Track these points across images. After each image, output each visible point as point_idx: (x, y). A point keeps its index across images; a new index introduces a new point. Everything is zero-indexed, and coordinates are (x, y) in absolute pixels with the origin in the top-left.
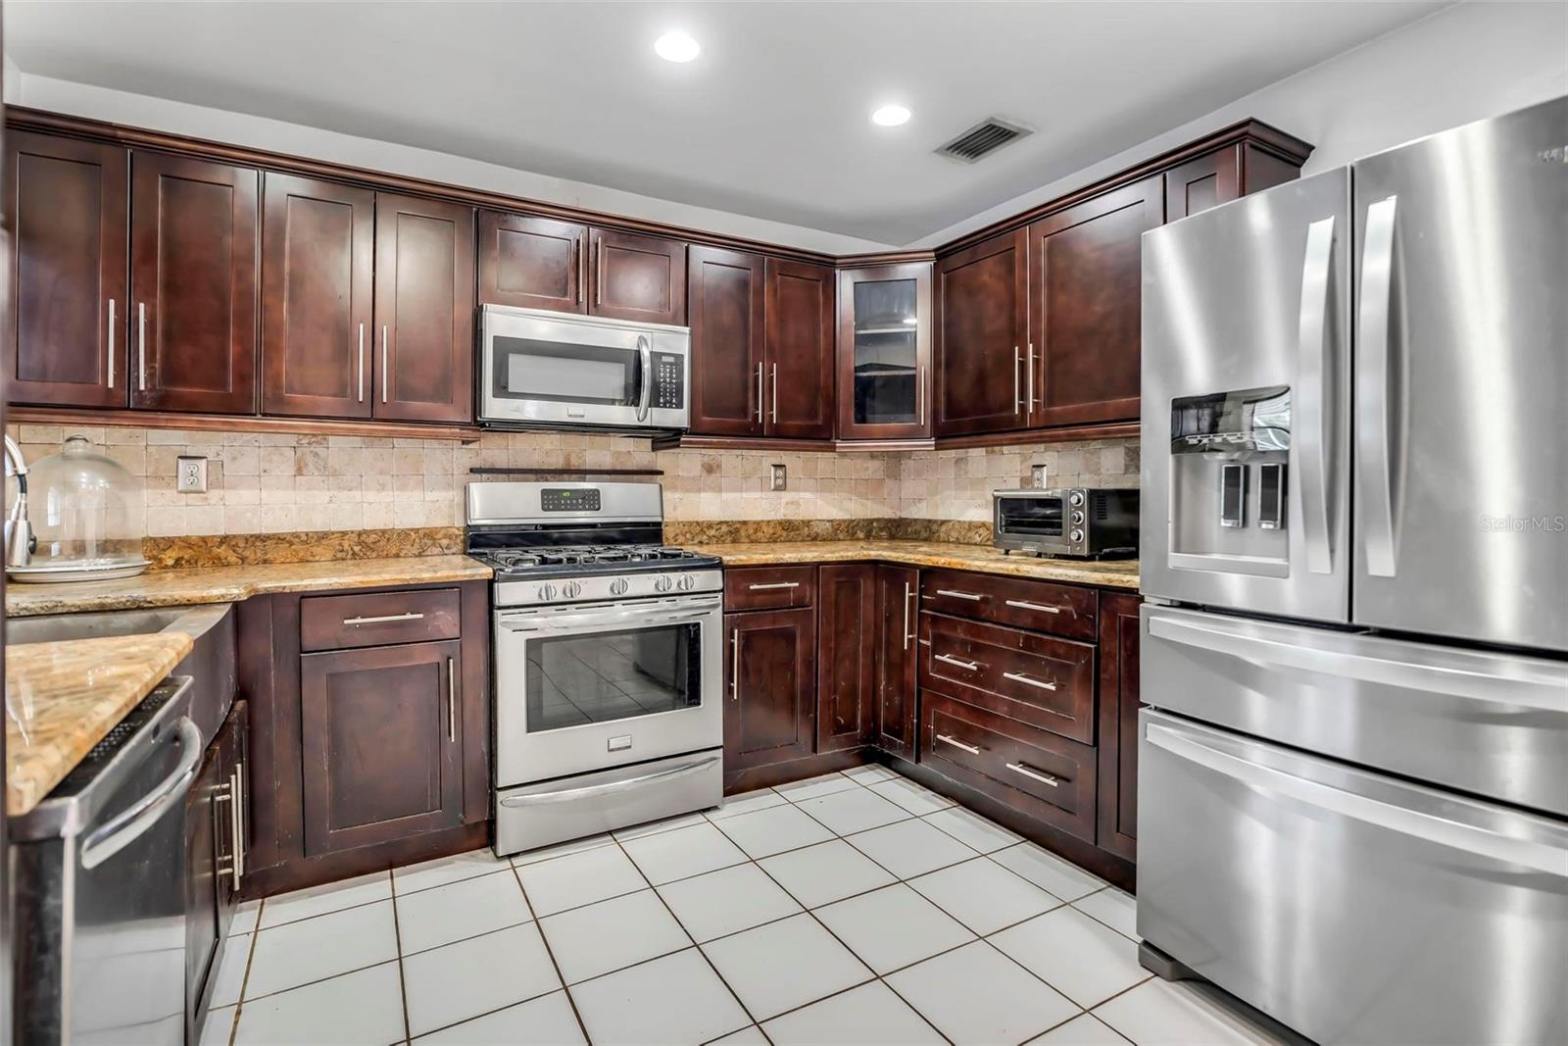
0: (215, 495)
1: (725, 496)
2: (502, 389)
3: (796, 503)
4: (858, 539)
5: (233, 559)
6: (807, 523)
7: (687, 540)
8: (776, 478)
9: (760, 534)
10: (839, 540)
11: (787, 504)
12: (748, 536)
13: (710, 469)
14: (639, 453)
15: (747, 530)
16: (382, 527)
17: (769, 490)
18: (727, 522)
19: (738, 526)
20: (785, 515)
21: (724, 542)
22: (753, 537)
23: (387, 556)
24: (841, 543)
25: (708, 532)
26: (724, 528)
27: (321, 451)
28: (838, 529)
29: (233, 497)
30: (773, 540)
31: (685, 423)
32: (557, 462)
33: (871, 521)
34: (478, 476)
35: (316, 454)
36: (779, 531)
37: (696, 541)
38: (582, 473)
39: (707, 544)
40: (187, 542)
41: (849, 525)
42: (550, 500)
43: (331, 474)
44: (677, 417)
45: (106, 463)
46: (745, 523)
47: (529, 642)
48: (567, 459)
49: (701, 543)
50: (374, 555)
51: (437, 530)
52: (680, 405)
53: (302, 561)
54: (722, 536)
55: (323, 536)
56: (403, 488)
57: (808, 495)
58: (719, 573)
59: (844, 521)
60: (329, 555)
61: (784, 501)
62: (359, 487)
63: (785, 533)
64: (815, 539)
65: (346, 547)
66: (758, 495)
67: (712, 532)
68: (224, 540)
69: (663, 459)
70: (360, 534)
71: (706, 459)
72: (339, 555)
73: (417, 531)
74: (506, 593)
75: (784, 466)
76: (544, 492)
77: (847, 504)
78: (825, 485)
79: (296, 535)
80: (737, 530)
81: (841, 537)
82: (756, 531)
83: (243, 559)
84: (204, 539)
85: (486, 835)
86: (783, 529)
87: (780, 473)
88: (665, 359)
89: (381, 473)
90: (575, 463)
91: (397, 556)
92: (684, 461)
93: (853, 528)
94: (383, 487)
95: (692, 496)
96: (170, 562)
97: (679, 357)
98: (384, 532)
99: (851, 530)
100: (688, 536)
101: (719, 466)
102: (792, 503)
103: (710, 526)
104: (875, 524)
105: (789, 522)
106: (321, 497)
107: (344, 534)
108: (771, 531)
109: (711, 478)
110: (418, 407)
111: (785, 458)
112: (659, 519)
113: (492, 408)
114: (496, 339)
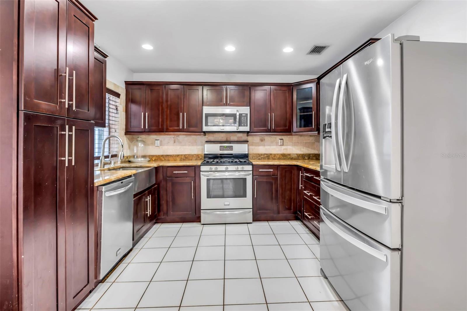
0: (161, 147)
1: (267, 147)
2: (207, 124)
3: (287, 149)
4: (306, 159)
5: (163, 159)
6: (289, 155)
7: (255, 158)
8: (281, 142)
9: (275, 157)
10: (299, 159)
11: (284, 149)
12: (272, 158)
13: (262, 140)
14: (244, 137)
15: (272, 156)
16: (189, 154)
17: (279, 145)
18: (266, 154)
19: (269, 155)
20: (283, 152)
21: (265, 159)
22: (274, 158)
23: (190, 160)
24: (300, 160)
25: (261, 156)
26: (265, 156)
27: (178, 138)
28: (299, 156)
29: (165, 147)
30: (279, 159)
31: (248, 130)
32: (224, 139)
33: (310, 154)
34: (207, 143)
35: (177, 139)
36: (281, 156)
37: (258, 158)
38: (230, 142)
39: (261, 159)
40: (156, 156)
41: (303, 155)
42: (222, 148)
43: (180, 143)
45: (143, 142)
46: (271, 154)
47: (207, 179)
48: (227, 139)
50: (187, 159)
51: (199, 155)
52: (247, 126)
53: (175, 160)
54: (265, 157)
55: (178, 156)
56: (193, 145)
57: (290, 147)
58: (251, 166)
59: (301, 154)
60: (179, 159)
61: (283, 149)
62: (185, 145)
63: (283, 157)
64: (292, 159)
65: (182, 157)
66: (275, 147)
67: (262, 156)
68: (162, 156)
69: (250, 138)
70: (185, 155)
71: (261, 138)
72: (181, 159)
73: (195, 155)
74: (203, 168)
75: (283, 139)
76: (221, 146)
77: (302, 149)
78: (295, 144)
79: (174, 155)
80: (269, 156)
81: (300, 158)
82: (274, 156)
83: (165, 159)
84: (159, 155)
86: (282, 156)
87: (282, 141)
88: (243, 115)
89: (189, 142)
90: (229, 139)
91: (192, 160)
92: (255, 139)
93: (304, 156)
94: (189, 145)
95: (256, 147)
96: (154, 160)
97: (247, 114)
98: (189, 155)
99: (303, 157)
100: (256, 157)
101: (264, 140)
102: (285, 149)
103: (262, 155)
104: (311, 155)
105: (284, 154)
106: (178, 147)
107: (182, 155)
108: (279, 156)
109: (262, 143)
110: (192, 129)
111: (283, 137)
112: (247, 153)
113: (205, 129)
114: (205, 114)
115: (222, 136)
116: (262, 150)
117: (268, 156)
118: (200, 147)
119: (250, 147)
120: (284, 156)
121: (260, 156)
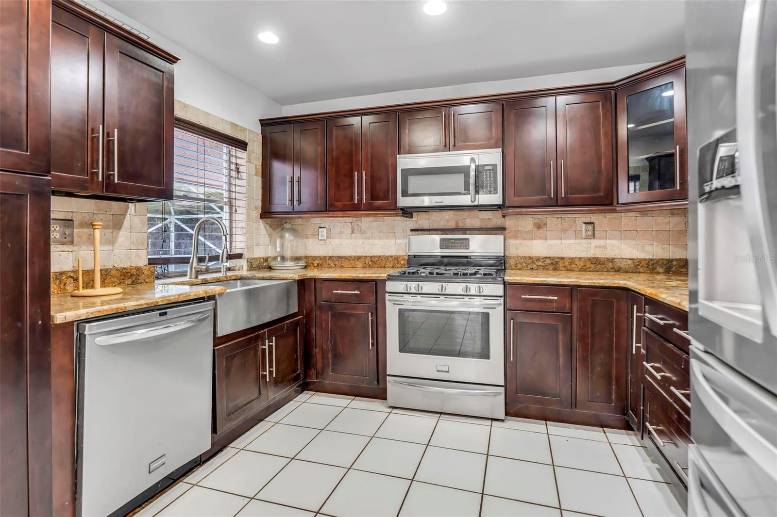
0: (328, 240)
1: (549, 242)
2: (405, 194)
3: (605, 247)
4: (658, 273)
5: (332, 265)
6: (612, 260)
7: (523, 267)
8: (586, 231)
9: (573, 266)
10: (640, 272)
11: (596, 247)
12: (565, 267)
13: (539, 226)
15: (564, 263)
16: (380, 255)
17: (582, 238)
18: (549, 258)
19: (557, 260)
20: (594, 255)
21: (547, 269)
22: (569, 267)
23: (381, 267)
24: (642, 274)
25: (537, 263)
26: (548, 261)
27: (360, 224)
28: (638, 265)
29: (336, 241)
30: (584, 270)
31: (502, 203)
32: (452, 225)
33: (670, 261)
34: (414, 232)
35: (358, 225)
36: (588, 264)
37: (529, 268)
38: (464, 231)
39: (536, 270)
40: (320, 258)
41: (649, 262)
42: (444, 244)
43: (363, 232)
44: (498, 199)
46: (562, 258)
47: (400, 310)
48: (457, 223)
49: (532, 269)
50: (376, 266)
51: (399, 257)
52: (496, 192)
53: (353, 267)
54: (546, 266)
55: (359, 258)
56: (387, 238)
57: (613, 242)
58: (501, 286)
59: (645, 260)
60: (361, 265)
61: (593, 245)
62: (372, 238)
63: (593, 266)
64: (618, 270)
65: (367, 262)
66: (573, 241)
67: (540, 263)
68: (330, 257)
70: (371, 257)
71: (536, 221)
72: (364, 265)
73: (391, 257)
74: (389, 286)
75: (593, 223)
76: (441, 240)
77: (648, 248)
78: (625, 235)
79: (351, 257)
80: (557, 263)
81: (641, 270)
82: (570, 264)
83: (335, 265)
84: (325, 257)
86: (592, 263)
87: (590, 227)
88: (486, 168)
89: (380, 232)
90: (461, 225)
91: (384, 267)
93: (653, 264)
94: (380, 238)
95: (527, 242)
96: (316, 265)
97: (495, 166)
98: (380, 256)
99: (651, 267)
100: (524, 264)
101: (545, 224)
102: (600, 247)
103: (538, 259)
104: (674, 263)
105: (597, 259)
106: (360, 242)
107: (366, 257)
108: (582, 264)
109: (541, 231)
110: (378, 203)
111: (593, 218)
112: (502, 255)
113: (403, 202)
114: (402, 170)
115: (447, 217)
116: (539, 248)
117: (555, 264)
118: (402, 242)
119: (511, 242)
120: (597, 264)
121: (533, 263)
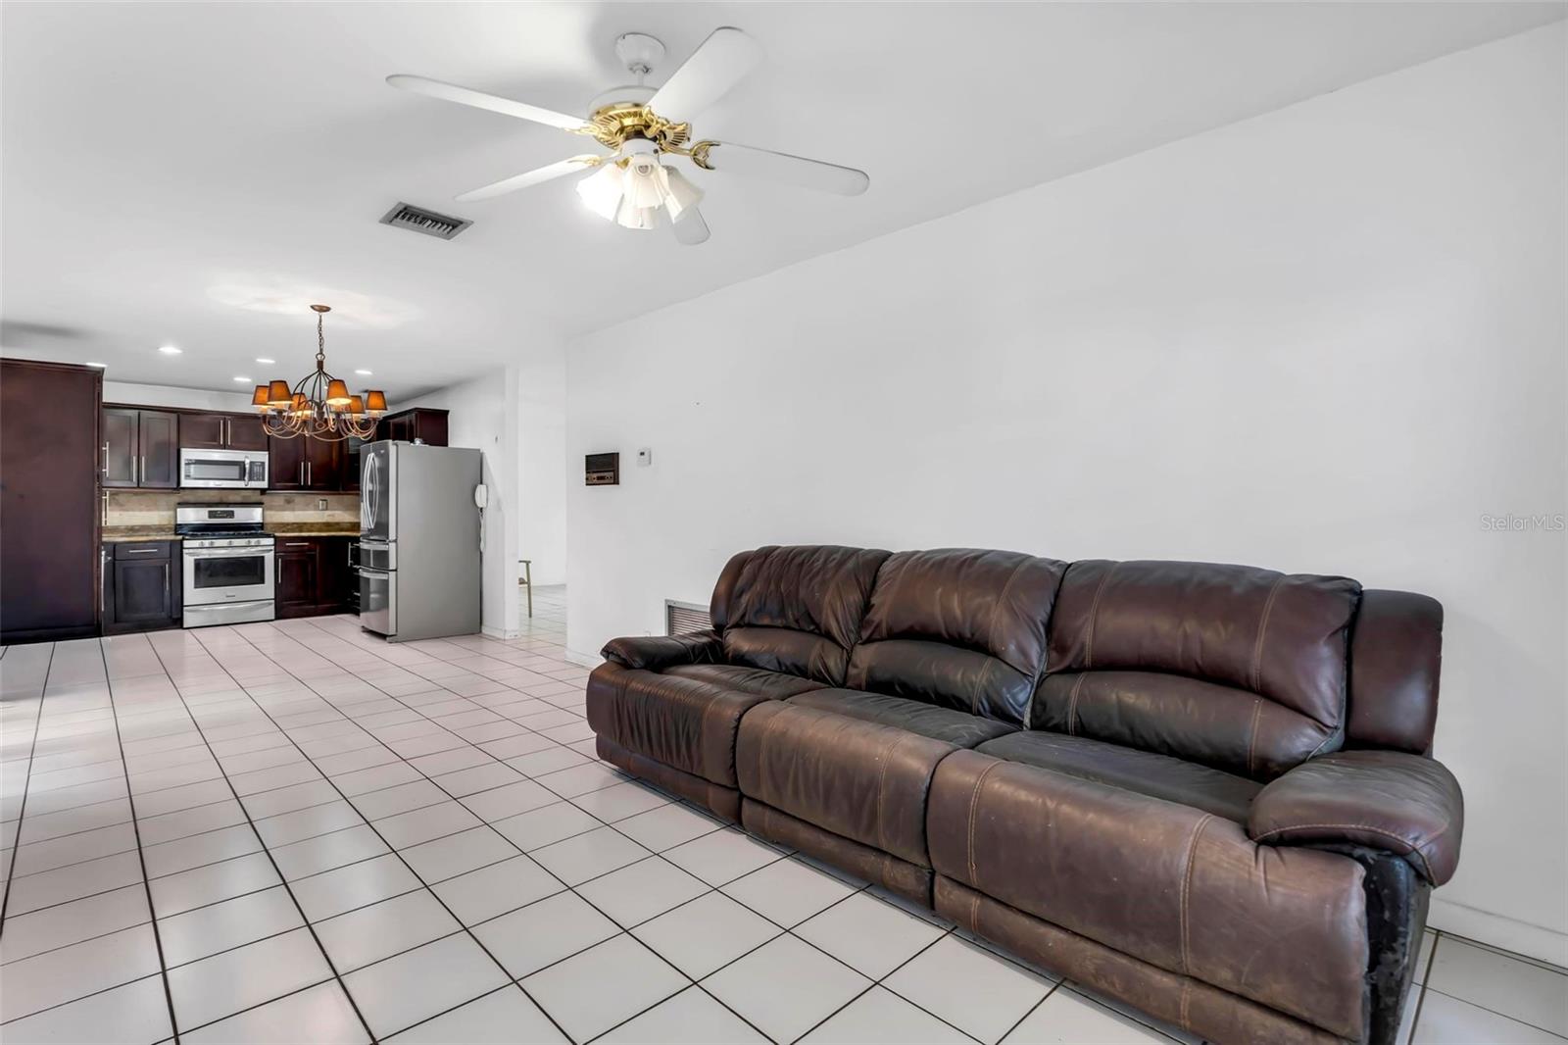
1: (297, 513)
2: (188, 476)
3: (333, 515)
6: (338, 524)
7: (277, 530)
8: (323, 505)
9: (313, 528)
11: (328, 516)
12: (308, 529)
13: (288, 502)
14: (254, 496)
15: (309, 525)
17: (319, 510)
18: (297, 523)
19: (302, 525)
20: (327, 521)
22: (310, 530)
26: (295, 525)
30: (320, 530)
31: (266, 487)
32: (216, 500)
34: (180, 505)
36: (323, 527)
37: (282, 531)
38: (228, 504)
42: (212, 515)
44: (264, 484)
46: (305, 524)
47: (196, 560)
49: (284, 531)
51: (164, 525)
52: (263, 480)
54: (295, 529)
56: (149, 511)
57: (338, 513)
58: (272, 539)
61: (326, 515)
63: (326, 528)
64: (342, 530)
66: (312, 512)
69: (265, 499)
74: (186, 544)
75: (325, 500)
76: (210, 512)
78: (347, 508)
82: (311, 527)
85: (177, 622)
86: (325, 526)
87: (325, 503)
88: (257, 463)
90: (225, 500)
92: (278, 498)
94: (142, 511)
95: (280, 513)
97: (263, 463)
101: (293, 501)
102: (331, 515)
103: (290, 523)
105: (328, 523)
108: (319, 527)
109: (289, 506)
111: (327, 497)
112: (263, 520)
113: (183, 484)
114: (186, 460)
116: (289, 516)
117: (300, 526)
118: (166, 513)
119: (268, 513)
120: (328, 526)
121: (285, 527)
